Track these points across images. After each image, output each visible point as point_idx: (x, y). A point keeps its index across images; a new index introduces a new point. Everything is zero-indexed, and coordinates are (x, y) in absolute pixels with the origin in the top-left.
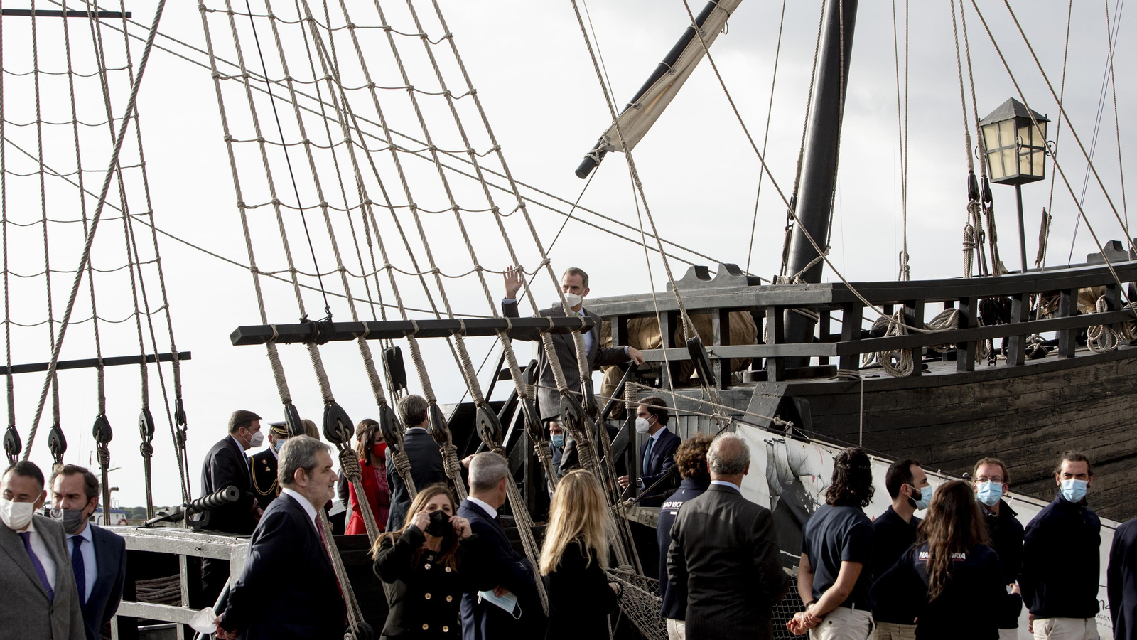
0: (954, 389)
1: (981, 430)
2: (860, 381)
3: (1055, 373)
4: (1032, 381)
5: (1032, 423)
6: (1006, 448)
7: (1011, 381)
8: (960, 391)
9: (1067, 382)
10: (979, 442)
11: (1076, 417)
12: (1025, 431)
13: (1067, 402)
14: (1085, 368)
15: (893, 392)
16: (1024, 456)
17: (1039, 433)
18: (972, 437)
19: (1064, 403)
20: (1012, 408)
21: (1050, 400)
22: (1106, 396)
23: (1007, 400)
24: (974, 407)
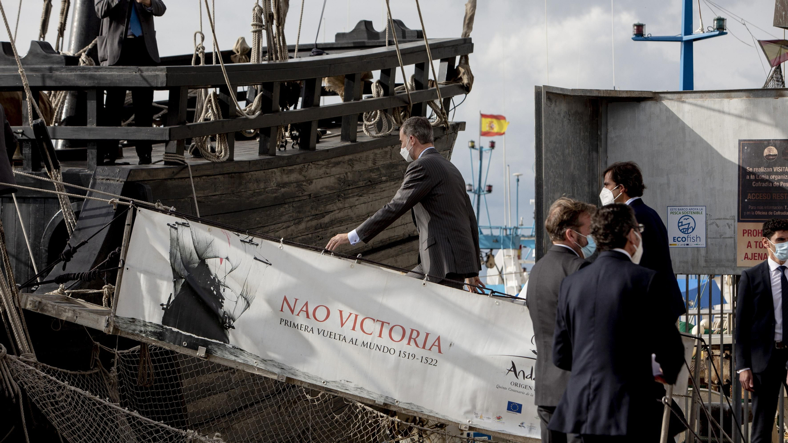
0: (260, 174)
1: (281, 215)
2: (187, 166)
3: (341, 159)
4: (323, 166)
5: (322, 208)
6: (300, 233)
7: (306, 166)
8: (265, 177)
9: (350, 167)
10: (279, 228)
11: (357, 203)
12: (316, 217)
13: (350, 187)
14: (364, 154)
15: (212, 177)
16: (315, 242)
17: (327, 219)
18: (274, 223)
19: (347, 188)
20: (306, 193)
21: (337, 186)
22: (381, 182)
23: (302, 185)
24: (275, 193)
